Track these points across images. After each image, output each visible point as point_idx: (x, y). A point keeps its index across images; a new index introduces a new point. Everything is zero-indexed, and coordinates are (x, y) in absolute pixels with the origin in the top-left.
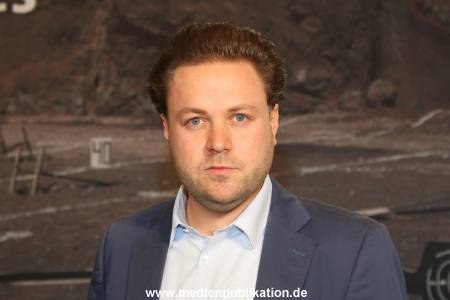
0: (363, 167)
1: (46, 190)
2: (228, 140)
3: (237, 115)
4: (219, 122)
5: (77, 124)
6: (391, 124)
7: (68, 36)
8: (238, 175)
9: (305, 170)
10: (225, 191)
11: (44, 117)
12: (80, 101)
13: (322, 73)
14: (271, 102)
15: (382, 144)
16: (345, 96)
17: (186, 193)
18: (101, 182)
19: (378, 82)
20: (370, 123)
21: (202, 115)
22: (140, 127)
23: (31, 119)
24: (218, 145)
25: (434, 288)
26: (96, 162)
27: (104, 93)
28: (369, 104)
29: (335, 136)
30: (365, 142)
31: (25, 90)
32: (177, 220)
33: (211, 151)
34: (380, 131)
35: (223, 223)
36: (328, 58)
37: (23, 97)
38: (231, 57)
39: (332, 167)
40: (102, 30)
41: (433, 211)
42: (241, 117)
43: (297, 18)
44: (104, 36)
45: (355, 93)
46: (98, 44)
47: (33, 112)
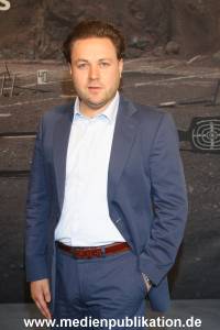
0: (164, 83)
1: (17, 94)
2: (98, 75)
3: (103, 63)
5: (31, 63)
6: (176, 62)
7: (25, 22)
8: (103, 91)
9: (137, 85)
11: (15, 60)
12: (32, 53)
13: (145, 39)
15: (172, 72)
16: (155, 50)
18: (42, 91)
19: (171, 43)
20: (166, 63)
22: (61, 64)
23: (9, 61)
24: (94, 77)
25: (195, 138)
26: (40, 81)
27: (43, 48)
28: (167, 53)
29: (151, 68)
30: (165, 71)
31: (6, 48)
32: (76, 111)
33: (91, 79)
34: (171, 66)
36: (148, 32)
37: (6, 51)
39: (150, 83)
40: (42, 18)
41: (195, 103)
42: (104, 64)
43: (133, 12)
44: (43, 21)
45: (161, 48)
46: (39, 26)
47: (10, 58)
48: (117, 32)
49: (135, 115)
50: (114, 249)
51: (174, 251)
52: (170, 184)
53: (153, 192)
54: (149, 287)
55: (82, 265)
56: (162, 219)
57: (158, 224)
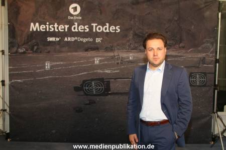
0: (179, 59)
1: (122, 63)
3: (159, 49)
4: (156, 50)
5: (127, 52)
6: (184, 51)
7: (126, 36)
8: (159, 60)
10: (156, 63)
11: (122, 51)
12: (128, 48)
13: (171, 42)
14: (165, 46)
15: (182, 55)
16: (175, 46)
17: (149, 63)
18: (131, 62)
19: (181, 44)
20: (180, 51)
21: (152, 49)
23: (119, 51)
24: (155, 54)
26: (131, 58)
27: (132, 46)
28: (180, 48)
30: (179, 54)
31: (118, 46)
32: (148, 68)
33: (154, 55)
34: (182, 53)
35: (156, 68)
37: (118, 47)
38: (157, 38)
40: (132, 35)
42: (160, 49)
45: (177, 46)
46: (131, 37)
48: (164, 37)
49: (171, 69)
50: (164, 122)
51: (187, 123)
52: (186, 96)
53: (179, 100)
54: (177, 137)
55: (151, 129)
56: (183, 110)
57: (181, 112)
